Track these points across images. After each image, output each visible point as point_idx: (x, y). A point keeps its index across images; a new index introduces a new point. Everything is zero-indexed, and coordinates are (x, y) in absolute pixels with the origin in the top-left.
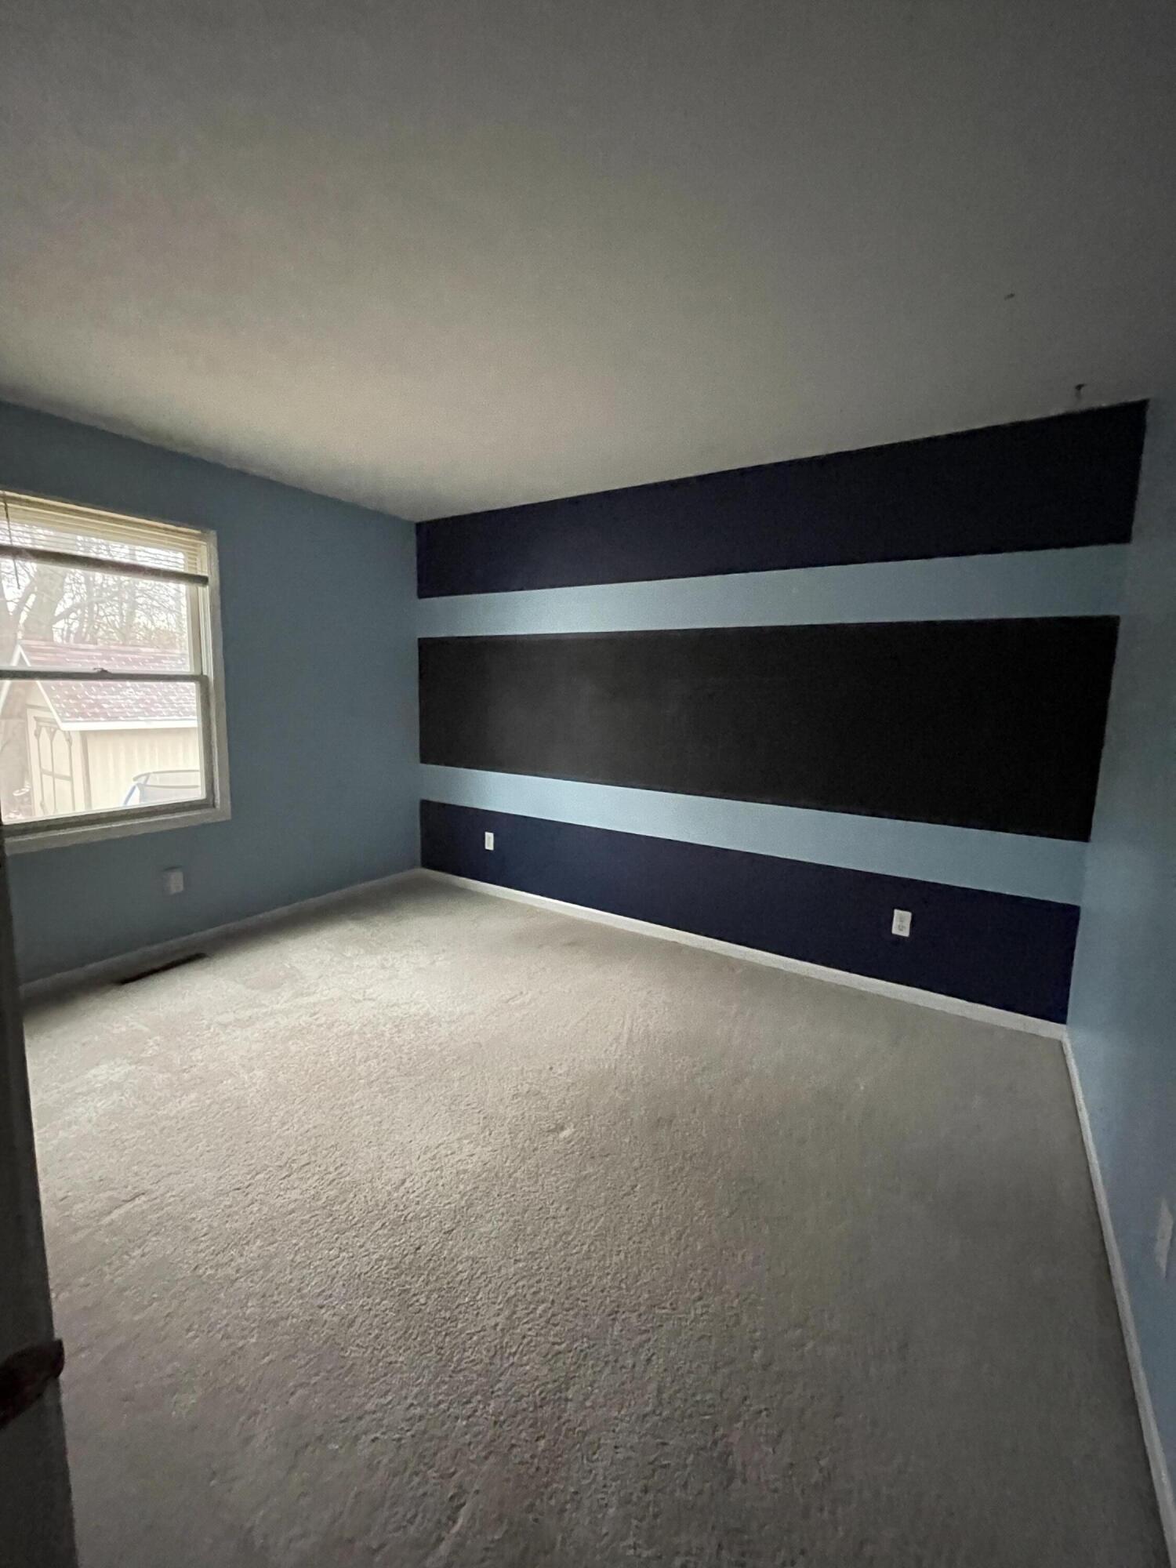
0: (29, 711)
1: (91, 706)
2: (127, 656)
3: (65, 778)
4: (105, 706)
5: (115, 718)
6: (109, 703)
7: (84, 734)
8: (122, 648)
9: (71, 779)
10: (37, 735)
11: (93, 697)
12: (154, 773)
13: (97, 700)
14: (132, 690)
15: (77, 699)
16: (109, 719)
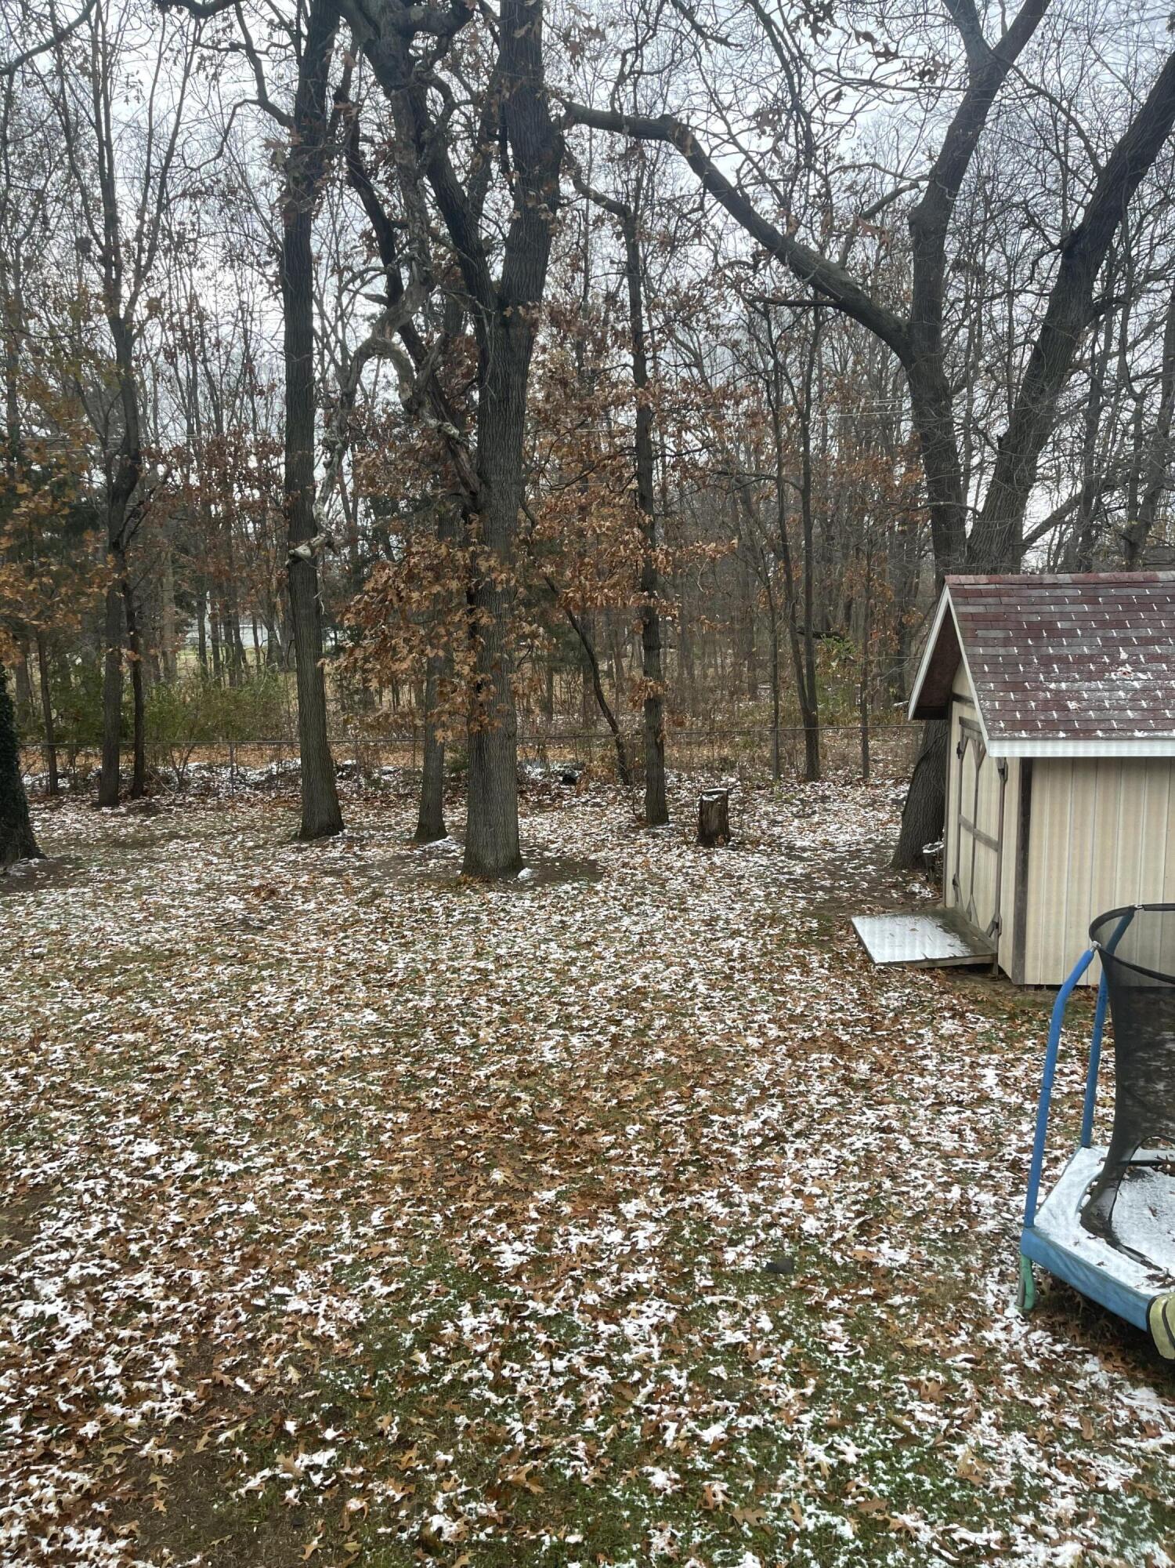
0: (955, 705)
1: (1045, 706)
2: (1129, 591)
3: (988, 842)
4: (1072, 705)
5: (1084, 733)
6: (1079, 700)
7: (1028, 766)
8: (1125, 576)
9: (998, 847)
10: (960, 753)
11: (1053, 686)
12: (1146, 908)
13: (1058, 692)
14: (1129, 668)
15: (1025, 689)
16: (1075, 735)
